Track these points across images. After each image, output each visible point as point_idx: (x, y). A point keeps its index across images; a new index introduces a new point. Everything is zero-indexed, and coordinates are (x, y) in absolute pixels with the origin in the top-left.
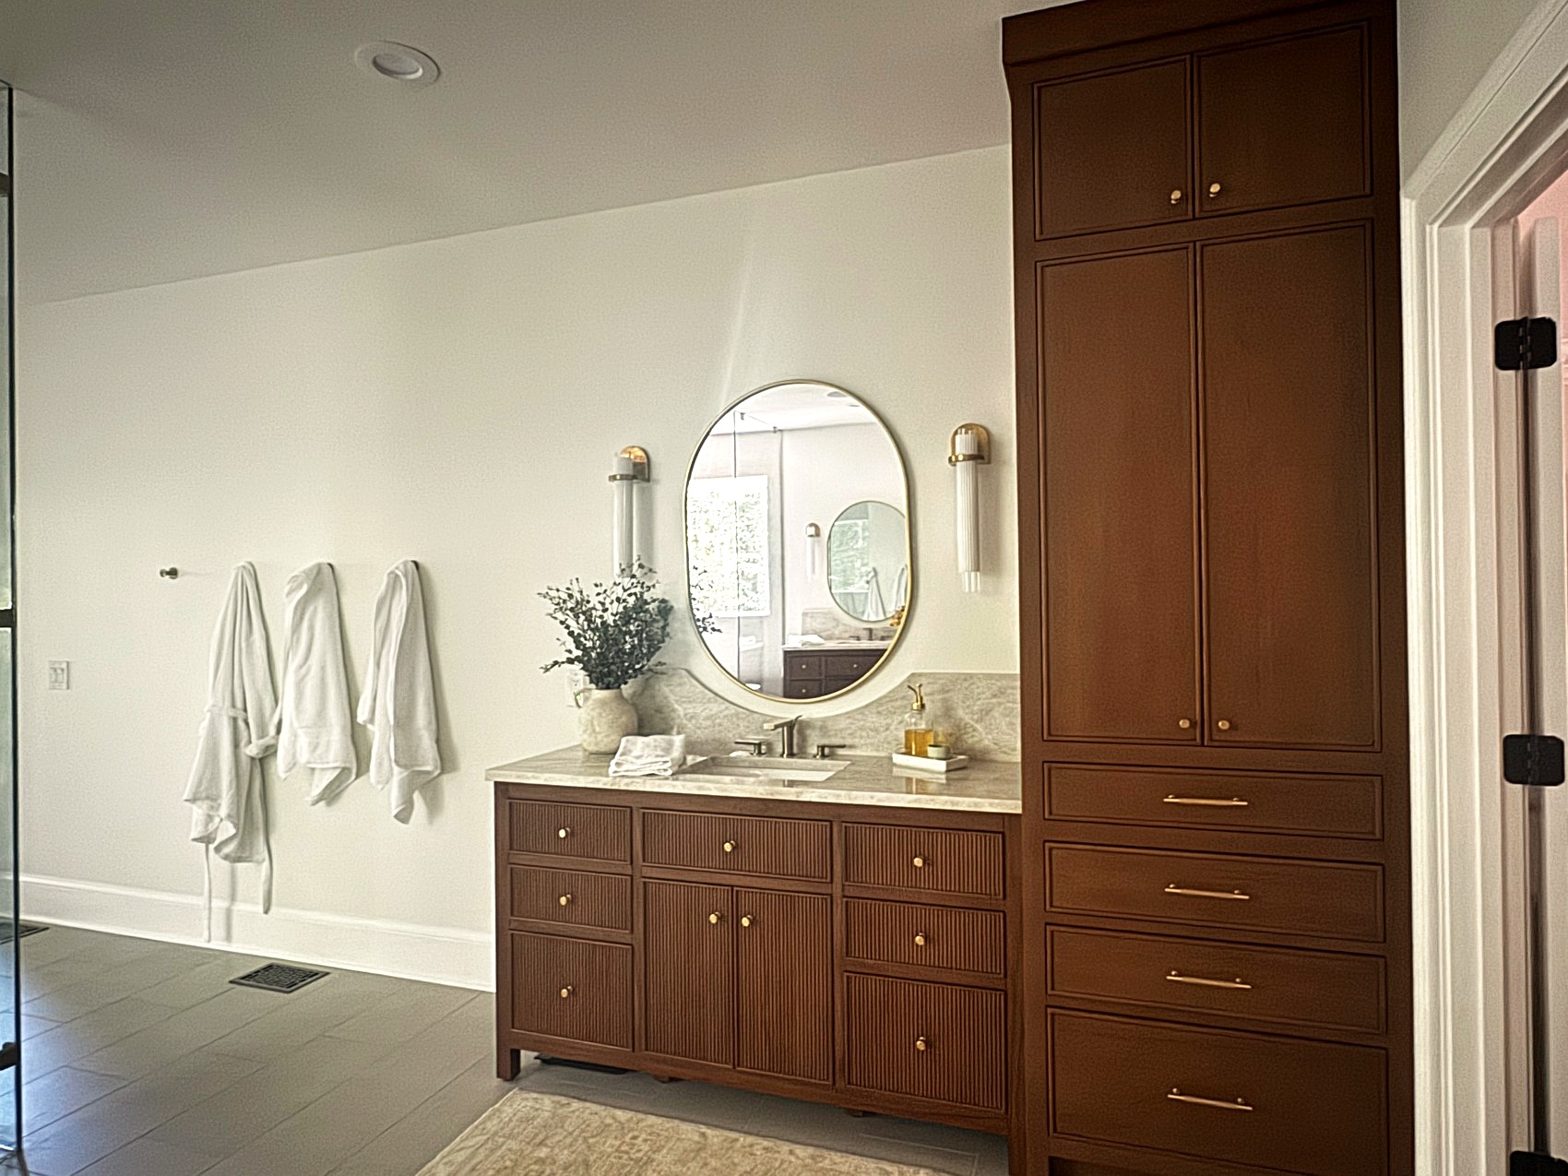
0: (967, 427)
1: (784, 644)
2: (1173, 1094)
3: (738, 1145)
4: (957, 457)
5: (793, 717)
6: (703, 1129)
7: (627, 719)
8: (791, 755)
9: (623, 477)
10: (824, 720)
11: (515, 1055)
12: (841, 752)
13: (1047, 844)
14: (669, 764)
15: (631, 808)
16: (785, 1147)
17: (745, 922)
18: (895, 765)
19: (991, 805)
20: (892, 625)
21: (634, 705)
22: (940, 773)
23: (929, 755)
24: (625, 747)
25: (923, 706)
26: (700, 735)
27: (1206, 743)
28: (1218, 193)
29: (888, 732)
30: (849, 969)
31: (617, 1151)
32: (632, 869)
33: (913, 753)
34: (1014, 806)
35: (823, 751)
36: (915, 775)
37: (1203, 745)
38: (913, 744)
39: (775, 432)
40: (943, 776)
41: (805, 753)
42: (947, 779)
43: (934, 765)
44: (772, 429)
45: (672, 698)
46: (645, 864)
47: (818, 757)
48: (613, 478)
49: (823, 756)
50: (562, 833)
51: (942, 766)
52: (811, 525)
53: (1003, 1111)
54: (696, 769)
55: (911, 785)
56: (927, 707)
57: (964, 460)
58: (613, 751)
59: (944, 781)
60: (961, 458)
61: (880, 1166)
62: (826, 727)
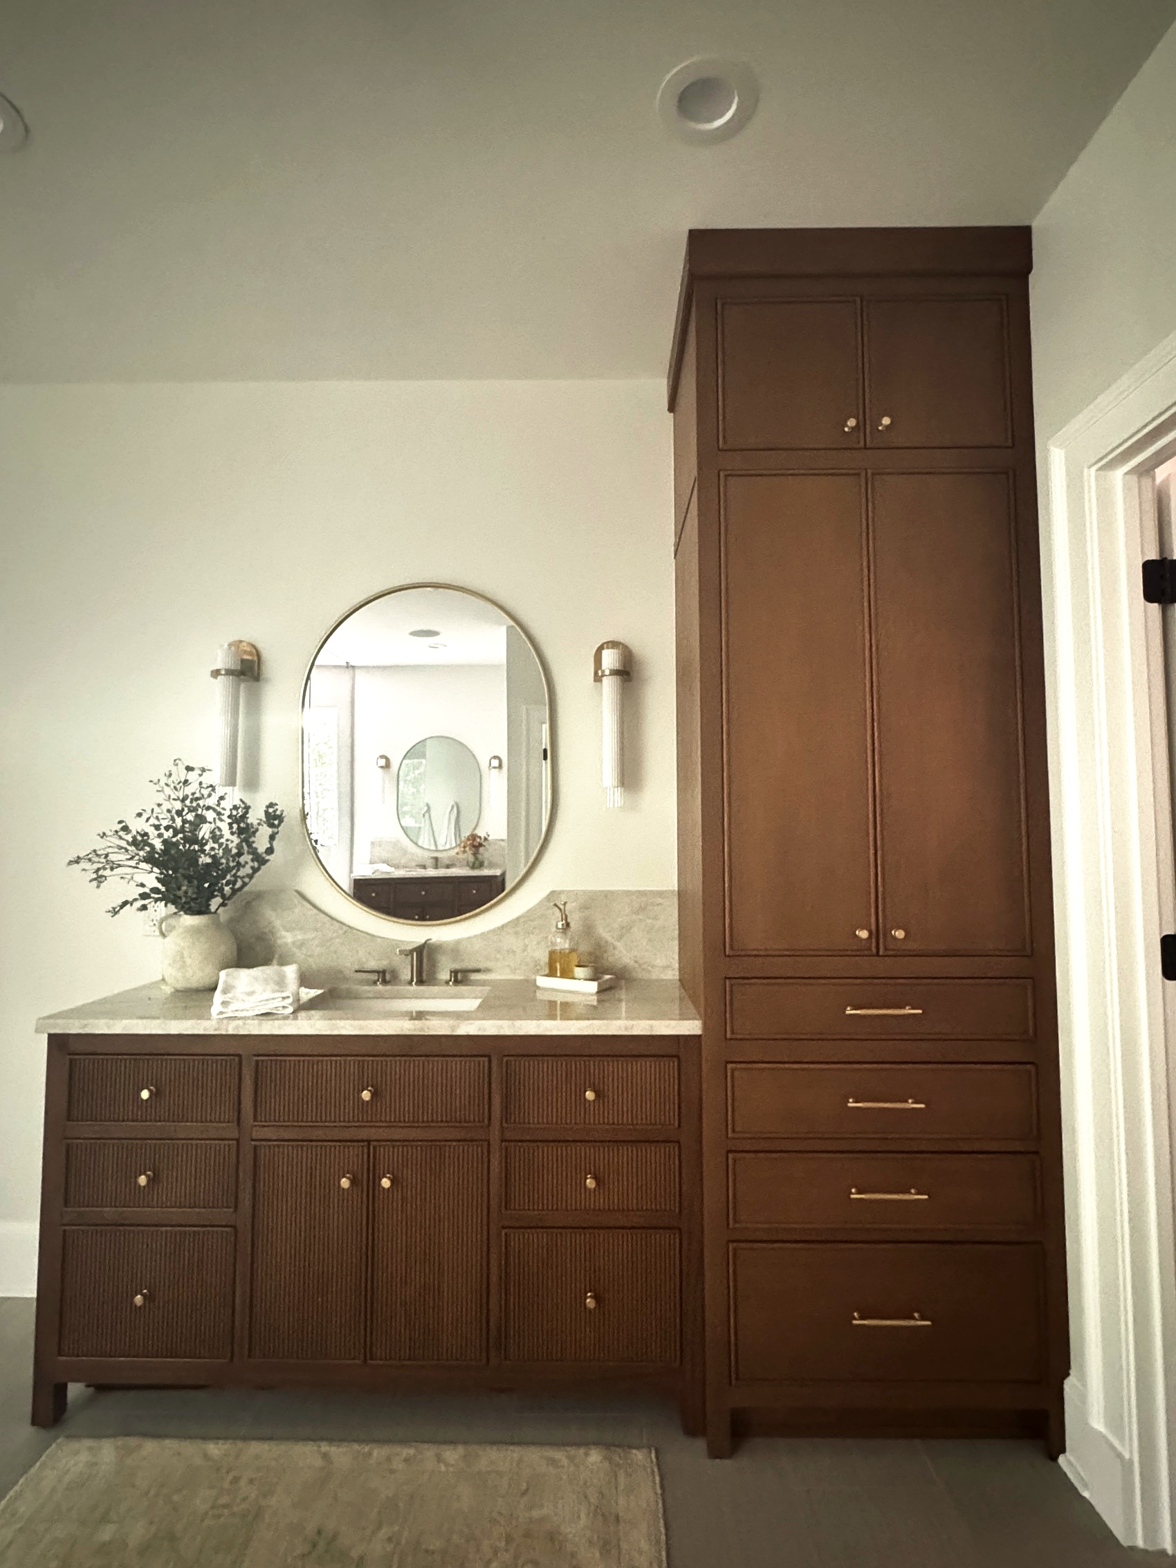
0: (613, 644)
1: (351, 872)
2: (855, 1319)
3: (372, 1461)
4: (603, 672)
5: (423, 941)
6: (325, 1447)
7: (225, 948)
8: (421, 982)
9: (229, 672)
10: (458, 942)
11: (61, 1390)
12: (474, 977)
13: (729, 1066)
14: (290, 1000)
15: (239, 1056)
16: (429, 1452)
17: (386, 1183)
18: (538, 988)
19: (668, 1026)
20: (457, 853)
21: (234, 933)
22: (592, 995)
23: (576, 975)
24: (226, 982)
25: (568, 924)
26: (313, 963)
27: (881, 953)
28: (887, 427)
29: (526, 953)
30: (506, 1224)
31: (213, 1507)
32: (239, 1133)
33: (558, 975)
34: (692, 1027)
35: (456, 977)
36: (559, 998)
37: (878, 954)
38: (558, 965)
39: (347, 667)
40: (595, 997)
41: (435, 979)
42: (599, 1001)
43: (583, 987)
44: (345, 664)
45: (278, 923)
46: (256, 1124)
47: (451, 983)
48: (216, 673)
49: (457, 982)
50: (145, 1094)
51: (593, 987)
52: (382, 757)
53: (678, 1363)
54: (312, 1005)
55: (555, 1009)
56: (572, 925)
57: (611, 674)
58: (213, 986)
59: (595, 1003)
60: (607, 672)
61: (547, 1454)
62: (458, 951)
